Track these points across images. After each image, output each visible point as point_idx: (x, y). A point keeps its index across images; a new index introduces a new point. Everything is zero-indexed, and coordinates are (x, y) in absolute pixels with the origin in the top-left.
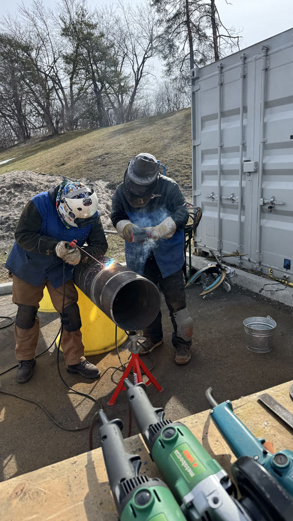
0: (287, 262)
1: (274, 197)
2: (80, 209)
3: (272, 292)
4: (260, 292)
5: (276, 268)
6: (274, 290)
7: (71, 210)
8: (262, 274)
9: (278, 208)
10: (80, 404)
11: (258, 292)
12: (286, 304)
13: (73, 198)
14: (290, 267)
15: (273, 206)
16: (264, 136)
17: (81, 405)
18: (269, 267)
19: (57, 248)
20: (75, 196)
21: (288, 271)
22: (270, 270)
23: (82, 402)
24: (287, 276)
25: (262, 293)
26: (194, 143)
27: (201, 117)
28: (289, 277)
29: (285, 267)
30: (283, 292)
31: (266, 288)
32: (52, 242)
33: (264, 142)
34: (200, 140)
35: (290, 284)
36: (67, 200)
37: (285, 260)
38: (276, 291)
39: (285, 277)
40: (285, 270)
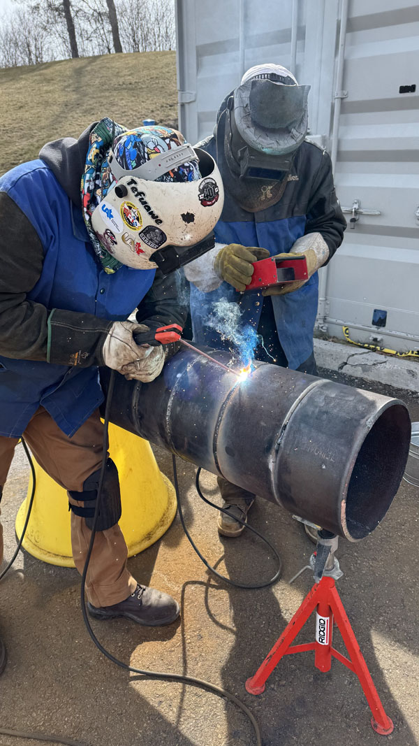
0: (380, 315)
1: (358, 202)
2: (188, 218)
3: (365, 368)
4: (341, 368)
5: (357, 325)
6: (370, 363)
7: (159, 221)
8: (330, 337)
9: (364, 221)
10: (181, 709)
11: (336, 369)
12: (395, 385)
13: (162, 179)
14: (385, 323)
15: (357, 217)
16: (343, 87)
17: (188, 713)
18: (341, 325)
19: (106, 344)
20: (167, 174)
21: (382, 329)
22: (344, 329)
23: (182, 700)
24: (379, 337)
25: (343, 371)
26: (182, 98)
27: (197, 47)
28: (382, 340)
29: (374, 323)
30: (387, 366)
31: (351, 361)
32: (87, 329)
33: (342, 99)
34: (194, 92)
35: (386, 350)
36: (142, 185)
37: (375, 311)
38: (374, 364)
39: (375, 340)
40: (374, 328)
